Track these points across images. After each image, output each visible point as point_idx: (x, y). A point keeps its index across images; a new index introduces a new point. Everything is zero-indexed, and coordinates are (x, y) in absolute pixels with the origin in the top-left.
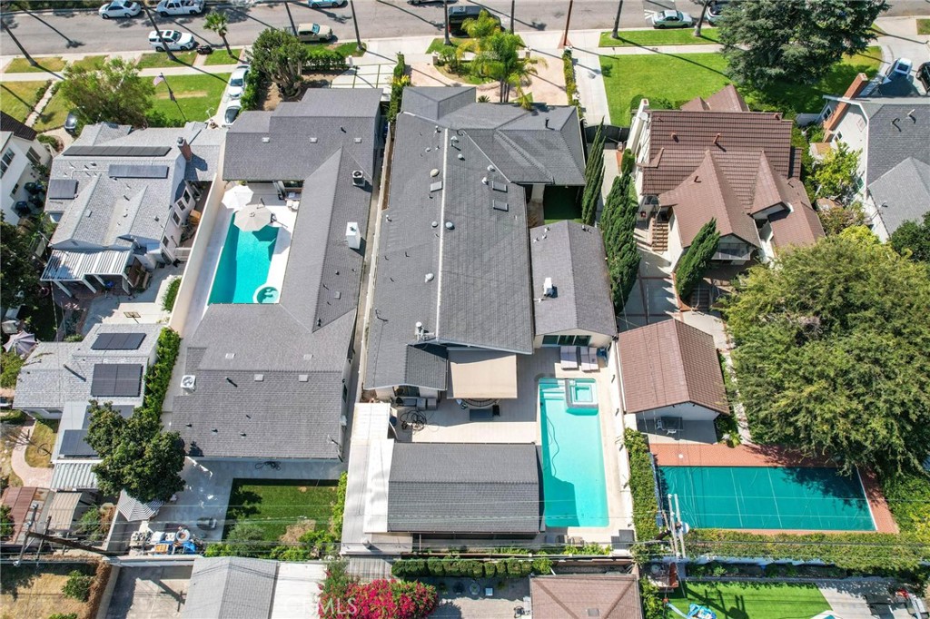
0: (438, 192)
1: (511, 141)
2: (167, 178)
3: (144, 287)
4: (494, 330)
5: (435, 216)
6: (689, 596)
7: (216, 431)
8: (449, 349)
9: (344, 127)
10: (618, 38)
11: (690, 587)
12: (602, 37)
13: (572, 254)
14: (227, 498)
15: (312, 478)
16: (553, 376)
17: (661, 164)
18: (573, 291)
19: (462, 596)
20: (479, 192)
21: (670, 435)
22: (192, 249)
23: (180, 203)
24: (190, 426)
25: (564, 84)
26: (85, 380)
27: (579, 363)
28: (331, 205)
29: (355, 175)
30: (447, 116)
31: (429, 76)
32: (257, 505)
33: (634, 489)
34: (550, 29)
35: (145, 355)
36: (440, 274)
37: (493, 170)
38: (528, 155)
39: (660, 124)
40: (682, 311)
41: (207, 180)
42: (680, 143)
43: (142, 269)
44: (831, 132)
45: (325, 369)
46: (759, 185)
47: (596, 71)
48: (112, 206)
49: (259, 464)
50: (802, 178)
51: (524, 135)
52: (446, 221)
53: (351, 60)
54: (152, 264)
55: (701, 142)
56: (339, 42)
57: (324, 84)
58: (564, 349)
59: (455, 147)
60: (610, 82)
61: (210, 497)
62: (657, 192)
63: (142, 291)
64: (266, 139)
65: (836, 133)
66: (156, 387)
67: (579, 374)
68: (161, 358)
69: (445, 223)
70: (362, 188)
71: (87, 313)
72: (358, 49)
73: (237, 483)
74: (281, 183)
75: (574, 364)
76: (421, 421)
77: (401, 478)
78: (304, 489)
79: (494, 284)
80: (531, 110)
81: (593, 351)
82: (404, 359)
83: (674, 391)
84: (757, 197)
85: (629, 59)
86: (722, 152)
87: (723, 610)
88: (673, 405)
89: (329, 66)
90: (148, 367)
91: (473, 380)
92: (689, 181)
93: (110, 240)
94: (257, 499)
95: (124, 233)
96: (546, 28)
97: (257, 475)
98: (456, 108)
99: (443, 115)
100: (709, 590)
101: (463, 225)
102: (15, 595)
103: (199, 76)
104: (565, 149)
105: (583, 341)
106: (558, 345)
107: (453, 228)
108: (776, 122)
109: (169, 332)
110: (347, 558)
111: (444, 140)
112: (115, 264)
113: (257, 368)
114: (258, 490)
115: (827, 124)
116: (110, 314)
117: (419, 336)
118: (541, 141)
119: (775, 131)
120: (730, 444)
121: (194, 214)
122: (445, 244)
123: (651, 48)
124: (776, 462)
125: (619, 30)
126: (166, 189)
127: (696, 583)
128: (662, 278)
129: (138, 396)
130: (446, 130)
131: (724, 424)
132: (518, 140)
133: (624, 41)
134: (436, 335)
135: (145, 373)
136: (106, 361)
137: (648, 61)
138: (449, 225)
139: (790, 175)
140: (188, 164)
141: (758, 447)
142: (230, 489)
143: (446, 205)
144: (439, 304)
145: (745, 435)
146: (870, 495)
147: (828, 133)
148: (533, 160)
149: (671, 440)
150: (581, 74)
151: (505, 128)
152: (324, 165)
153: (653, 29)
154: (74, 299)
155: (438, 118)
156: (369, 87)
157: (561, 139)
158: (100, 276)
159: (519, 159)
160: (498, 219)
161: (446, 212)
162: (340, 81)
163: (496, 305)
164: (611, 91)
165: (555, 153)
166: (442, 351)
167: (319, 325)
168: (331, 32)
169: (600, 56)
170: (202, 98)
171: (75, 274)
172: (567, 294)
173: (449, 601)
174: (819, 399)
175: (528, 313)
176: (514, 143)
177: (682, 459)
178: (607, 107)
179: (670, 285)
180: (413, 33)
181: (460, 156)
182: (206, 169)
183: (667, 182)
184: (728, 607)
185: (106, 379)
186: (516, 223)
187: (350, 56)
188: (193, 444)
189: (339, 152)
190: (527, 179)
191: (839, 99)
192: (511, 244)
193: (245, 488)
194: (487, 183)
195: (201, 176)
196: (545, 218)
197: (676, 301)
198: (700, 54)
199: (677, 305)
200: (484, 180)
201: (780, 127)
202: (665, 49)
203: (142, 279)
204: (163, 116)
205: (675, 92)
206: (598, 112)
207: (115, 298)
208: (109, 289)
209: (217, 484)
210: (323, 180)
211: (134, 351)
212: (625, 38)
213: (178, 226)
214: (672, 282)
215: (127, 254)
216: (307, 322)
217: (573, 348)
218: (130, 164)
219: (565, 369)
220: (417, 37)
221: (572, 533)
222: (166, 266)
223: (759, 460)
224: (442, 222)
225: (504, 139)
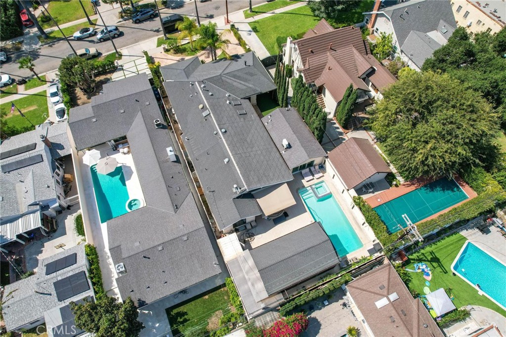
0: (208, 116)
1: (231, 78)
2: (43, 161)
3: (55, 228)
4: (271, 174)
5: (214, 129)
6: (412, 261)
7: (149, 287)
8: (252, 193)
9: (136, 99)
10: (253, 12)
11: (410, 257)
12: (245, 14)
13: (289, 124)
14: (167, 321)
15: (208, 290)
16: (304, 187)
17: (310, 66)
18: (298, 141)
19: (314, 311)
20: (228, 109)
21: (370, 192)
22: (79, 195)
23: (57, 173)
24: (133, 291)
25: (237, 42)
26: (51, 295)
27: (313, 176)
28: (150, 142)
29: (156, 122)
30: (192, 76)
31: (167, 60)
32: (186, 317)
33: (370, 223)
34: (216, 16)
35: (82, 264)
36: (232, 157)
37: (230, 96)
38: (243, 83)
39: (302, 47)
40: (346, 133)
41: (67, 154)
42: (315, 53)
43: (49, 218)
44: (373, 29)
45: (194, 229)
46: (357, 62)
47: (250, 31)
48: (14, 189)
49: (175, 295)
50: (372, 54)
51: (236, 73)
52: (221, 129)
53: (117, 62)
54: (54, 214)
55: (324, 50)
56: (103, 55)
57: (107, 81)
58: (303, 171)
59: (205, 90)
60: (260, 35)
61: (157, 325)
62: (313, 80)
63: (55, 231)
64: (94, 120)
65: (375, 28)
66: (97, 280)
67: (315, 181)
68: (91, 263)
69: (221, 130)
70: (161, 128)
71: (25, 258)
72: (117, 55)
73: (168, 311)
74: (112, 141)
75: (311, 177)
76: (252, 235)
77: (264, 266)
78: (207, 297)
79: (259, 152)
80: (233, 60)
81: (317, 167)
82: (234, 207)
83: (368, 171)
84: (359, 68)
85: (263, 21)
86: (335, 52)
87: (428, 261)
88: (370, 177)
89: (106, 70)
90: (88, 271)
91: (271, 204)
92: (326, 70)
93: (24, 209)
94: (186, 313)
95: (32, 201)
96: (214, 16)
97: (177, 301)
98: (194, 70)
99: (189, 76)
100: (418, 255)
101: (230, 128)
103: (25, 98)
104: (260, 74)
105: (311, 164)
106: (300, 172)
107: (226, 132)
108: (353, 30)
109: (89, 246)
110: (253, 319)
111: (197, 88)
112: (34, 222)
113: (157, 243)
114: (182, 309)
115: (369, 26)
116: (41, 252)
118: (246, 73)
119: (354, 35)
120: (396, 186)
121: (67, 176)
122: (226, 141)
123: (271, 12)
124: (419, 186)
125: (252, 7)
126: (45, 166)
127: (412, 254)
128: (330, 121)
129: (90, 289)
130: (196, 83)
131: (390, 178)
132: (235, 76)
133: (256, 12)
134: (246, 188)
135: (87, 274)
136: (59, 278)
137: (275, 19)
138: (223, 130)
139: (367, 54)
140: (50, 149)
141: (409, 183)
142: (166, 316)
143: (217, 121)
144: (239, 172)
145: (400, 179)
146: (460, 184)
147: (371, 30)
148: (247, 84)
149: (371, 195)
150: (244, 35)
151: (225, 72)
152: (134, 123)
153: (267, 3)
154: (11, 253)
155: (188, 78)
156: (134, 74)
157: (256, 70)
158: (25, 233)
159: (240, 86)
160: (244, 119)
161: (218, 125)
162: (116, 76)
163: (265, 162)
164: (263, 38)
165: (255, 77)
166: (249, 195)
167: (177, 208)
168: (97, 51)
169: (248, 23)
170: (34, 110)
171: (9, 237)
172: (296, 144)
173: (309, 316)
174: (434, 149)
175: (281, 160)
176: (233, 79)
177: (380, 201)
178: (264, 48)
179: (335, 123)
180: (143, 39)
181: (210, 94)
182: (64, 149)
183: (316, 74)
184: (429, 258)
185: (64, 289)
186: (254, 119)
187: (116, 61)
188: (139, 300)
189: (140, 113)
190: (248, 95)
191: (371, 13)
192: (256, 129)
193: (175, 311)
194: (230, 103)
195: (62, 153)
196: (262, 112)
197: (341, 130)
198: (296, 9)
199: (342, 132)
200: (228, 102)
201: (356, 32)
202: (278, 11)
203: (52, 224)
204: (14, 127)
205: (293, 30)
206: (263, 53)
207: (39, 242)
208: (33, 238)
209: (157, 316)
210: (138, 130)
211: (74, 265)
212: (256, 11)
213: (61, 186)
214: (335, 121)
215: (38, 213)
216: (171, 210)
217: (307, 170)
218: (14, 161)
219: (308, 181)
220: (147, 40)
221: (349, 257)
222: (63, 212)
223: (413, 188)
224: (219, 130)
225: (228, 78)
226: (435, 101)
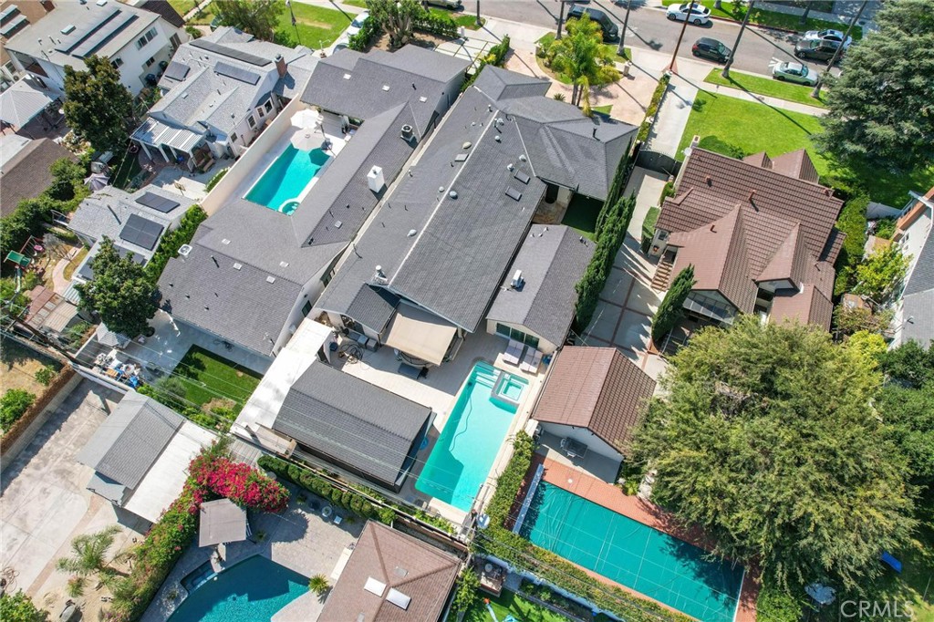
0: (459, 163)
1: (554, 139)
2: (255, 85)
3: (205, 169)
4: (446, 298)
5: (445, 182)
6: (511, 607)
7: (188, 297)
8: (401, 300)
9: (417, 84)
10: (728, 78)
11: (517, 600)
12: (713, 73)
13: (555, 258)
14: (182, 357)
15: (251, 368)
16: (492, 363)
17: (684, 203)
18: (537, 291)
19: (316, 514)
20: (499, 175)
21: (570, 458)
22: (248, 149)
23: (260, 110)
24: (172, 285)
25: (647, 104)
26: (120, 223)
27: (520, 362)
29: (405, 128)
30: (508, 100)
31: (525, 65)
32: (200, 372)
33: (500, 484)
34: (664, 51)
35: (171, 220)
36: (422, 233)
37: (524, 161)
38: (563, 156)
39: (697, 163)
40: (649, 353)
41: (289, 96)
42: (713, 188)
43: (210, 155)
44: (901, 232)
45: (291, 279)
46: (778, 254)
47: (687, 103)
48: (206, 96)
49: (217, 340)
50: (838, 266)
51: (568, 136)
52: (452, 190)
53: (462, 30)
54: (219, 153)
55: (735, 195)
56: (464, 12)
57: (432, 45)
58: (513, 343)
59: (497, 129)
60: (695, 117)
61: (170, 351)
62: (671, 229)
63: (202, 172)
64: (347, 76)
65: (905, 233)
66: (168, 248)
67: (517, 371)
68: (183, 227)
69: (450, 191)
70: (408, 142)
71: (155, 176)
72: (476, 23)
73: (194, 348)
74: (346, 119)
75: (515, 360)
76: (358, 356)
77: (302, 389)
78: (241, 374)
79: (469, 259)
80: (590, 117)
81: (539, 355)
82: (355, 294)
84: (770, 266)
85: (727, 101)
86: (754, 211)
88: (573, 426)
89: (442, 31)
90: (168, 230)
91: (413, 337)
92: (706, 228)
93: (190, 124)
94: (202, 368)
95: (202, 120)
96: (661, 49)
97: (212, 349)
98: (521, 95)
99: (505, 98)
100: (533, 611)
101: (467, 199)
102: (11, 367)
103: (333, 11)
104: (603, 161)
105: (533, 343)
106: (508, 337)
107: (455, 198)
108: (825, 197)
109: (198, 209)
110: (235, 438)
111: (490, 119)
112: (185, 142)
113: (240, 258)
114: (207, 361)
116: (172, 182)
117: (374, 279)
118: (582, 147)
119: (819, 207)
120: (625, 491)
122: (440, 208)
123: (757, 96)
124: (664, 528)
125: (731, 69)
126: (251, 94)
127: (524, 600)
128: (646, 315)
129: (151, 250)
130: (498, 112)
132: (561, 140)
133: (732, 82)
134: (390, 283)
135: (163, 234)
136: (140, 214)
137: (747, 107)
138: (453, 194)
139: (823, 257)
140: (280, 79)
141: (653, 507)
142: (187, 350)
143: (460, 176)
144: (406, 258)
145: (645, 490)
146: (743, 598)
148: (567, 163)
149: (569, 463)
150: (671, 101)
151: (554, 126)
152: (386, 113)
153: (771, 78)
154: (152, 163)
155: (499, 99)
156: (468, 59)
157: (603, 151)
158: (176, 150)
159: (554, 157)
160: (505, 205)
161: (457, 182)
162: (446, 48)
163: (460, 278)
164: (691, 126)
165: (591, 162)
166: (394, 300)
167: (310, 243)
168: (459, 2)
169: (701, 90)
170: (325, 30)
171: (155, 140)
172: (530, 292)
173: (303, 512)
174: (697, 467)
175: (488, 296)
176: (555, 142)
177: (570, 484)
178: (679, 139)
179: (649, 323)
180: (532, 22)
181: (497, 137)
182: (292, 88)
183: (684, 223)
185: (136, 229)
186: (520, 214)
187: (463, 27)
188: (168, 301)
189: (403, 105)
190: (553, 179)
191: (920, 198)
192: (505, 231)
193: (197, 355)
194: (512, 170)
195: (287, 92)
196: (562, 223)
197: (647, 341)
198: (806, 115)
199: (647, 345)
200: (510, 166)
201: (827, 204)
202: (770, 101)
203: (206, 162)
204: (288, 36)
205: (758, 145)
206: (666, 142)
207: (181, 171)
209: (179, 344)
210: (377, 126)
211: (164, 214)
212: (735, 80)
213: (251, 129)
214: (652, 321)
215: (200, 137)
216: (303, 238)
217: (521, 346)
218: (233, 65)
219: (506, 362)
220: (534, 26)
221: (436, 504)
222: (230, 159)
223: (650, 520)
224: (449, 189)
225: (548, 135)
226: (786, 396)
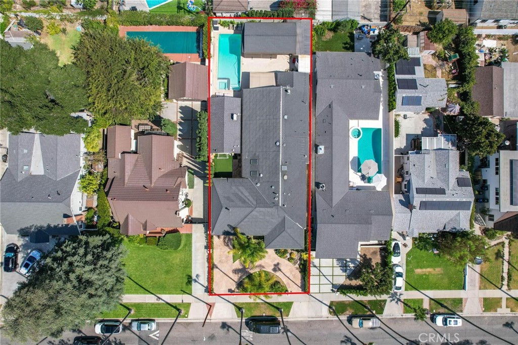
0: (283, 164)
1: (248, 201)
2: (416, 189)
3: (413, 141)
4: (258, 96)
5: (285, 149)
7: (362, 60)
10: (178, 310)
12: (187, 313)
13: (223, 134)
16: (234, 91)
20: (264, 168)
22: (394, 156)
24: (373, 62)
26: (420, 84)
28: (333, 170)
29: (323, 186)
30: (280, 220)
32: (344, 46)
34: (219, 323)
35: (400, 94)
36: (281, 119)
37: (257, 184)
38: (240, 194)
41: (397, 195)
42: (165, 189)
47: (196, 281)
48: (438, 173)
52: (279, 146)
57: (350, 276)
60: (189, 270)
61: (362, 48)
63: (413, 139)
66: (392, 83)
67: (224, 92)
69: (280, 144)
75: (226, 95)
79: (258, 118)
82: (294, 82)
86: (145, 185)
87: (185, 9)
90: (396, 89)
92: (165, 170)
93: (432, 153)
95: (426, 155)
96: (221, 325)
98: (275, 229)
99: (282, 221)
101: (271, 146)
102: (420, 22)
103: (423, 289)
104: (221, 198)
107: (276, 142)
111: (282, 199)
116: (423, 129)
118: (233, 201)
121: (400, 180)
122: (279, 134)
123: (160, 301)
126: (415, 184)
129: (397, 79)
130: (280, 205)
132: (244, 202)
133: (175, 307)
135: (397, 87)
137: (164, 289)
138: (278, 144)
139: (114, 178)
144: (281, 102)
148: (237, 191)
150: (203, 280)
151: (251, 209)
153: (156, 319)
155: (284, 219)
157: (222, 202)
159: (244, 191)
160: (255, 154)
161: (279, 151)
162: (341, 280)
163: (257, 108)
164: (189, 261)
165: (226, 195)
167: (330, 105)
169: (191, 295)
170: (417, 268)
171: (443, 138)
175: (244, 107)
176: (246, 200)
177: (189, 56)
178: (193, 250)
179: (179, 135)
181: (273, 188)
182: (399, 200)
184: (183, 10)
186: (247, 153)
188: (370, 56)
189: (334, 205)
190: (240, 181)
192: (250, 141)
195: (401, 197)
196: (231, 173)
200: (261, 176)
202: (153, 299)
203: (415, 144)
211: (404, 96)
212: (174, 310)
214: (178, 137)
215: (423, 149)
216: (334, 106)
219: (229, 93)
220: (299, 318)
221: (231, 32)
224: (281, 145)
225: (251, 202)
